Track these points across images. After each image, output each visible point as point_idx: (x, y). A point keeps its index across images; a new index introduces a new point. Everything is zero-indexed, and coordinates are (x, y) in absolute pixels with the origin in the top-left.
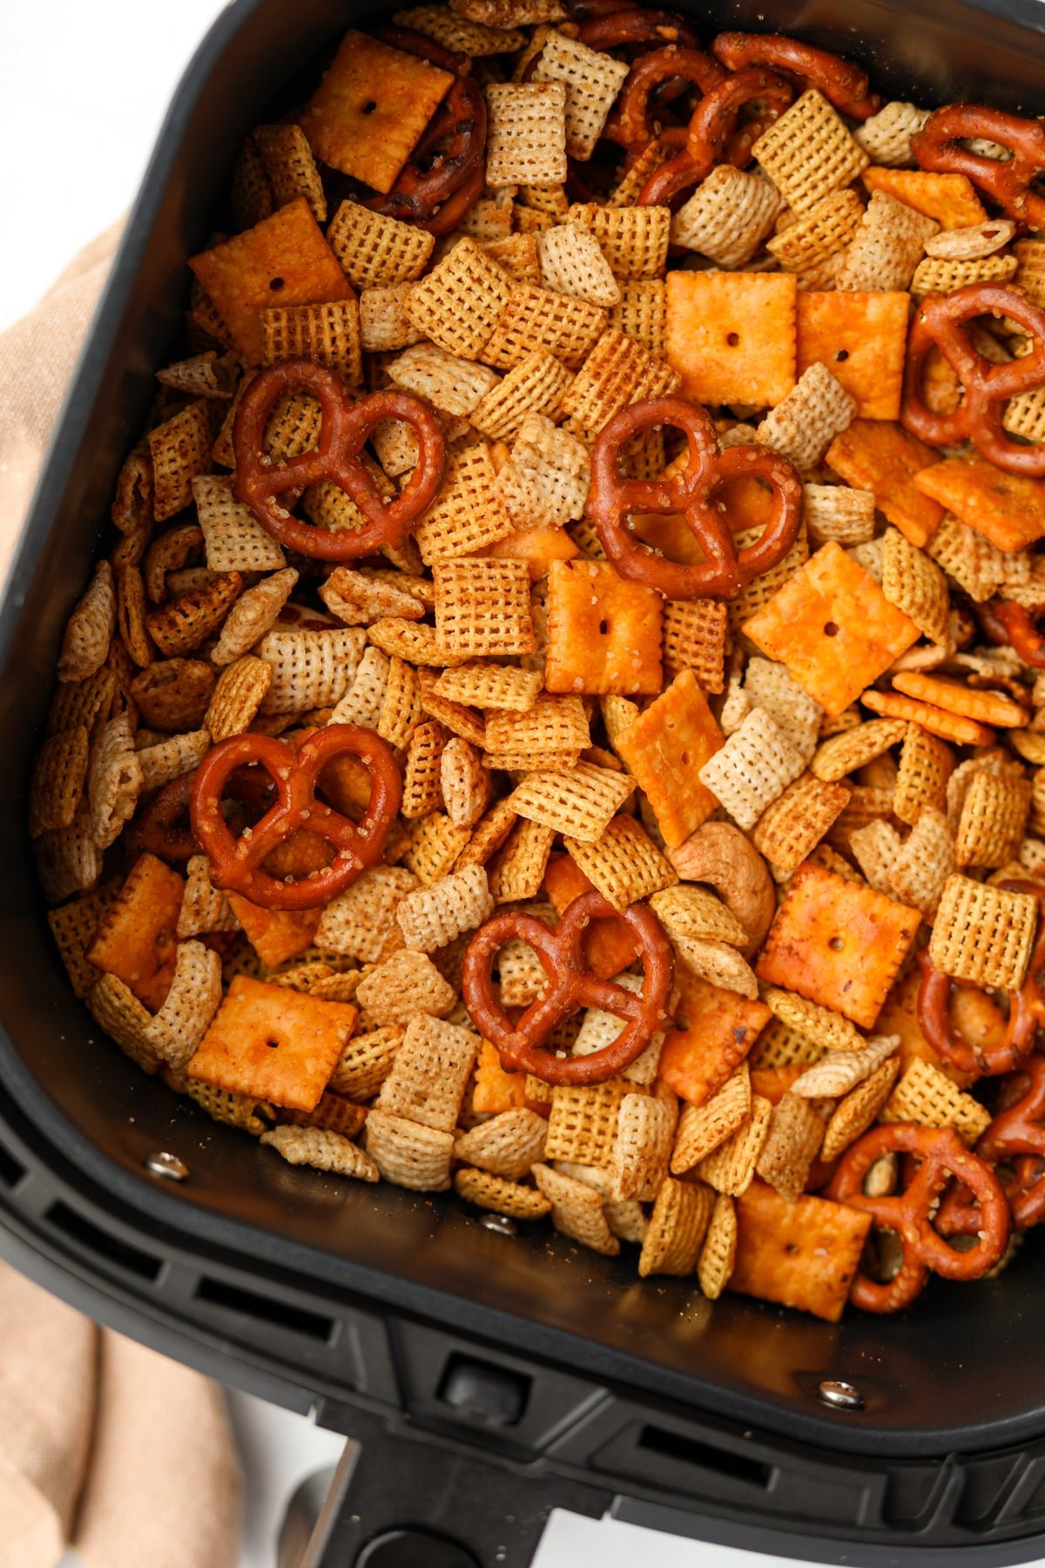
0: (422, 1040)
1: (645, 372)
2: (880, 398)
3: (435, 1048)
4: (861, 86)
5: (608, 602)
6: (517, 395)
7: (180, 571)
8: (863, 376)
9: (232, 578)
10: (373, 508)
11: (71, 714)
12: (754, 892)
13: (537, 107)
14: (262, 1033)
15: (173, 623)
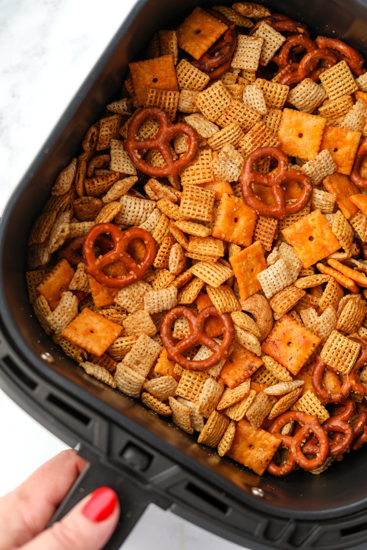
0: (143, 343)
1: (269, 138)
2: (345, 166)
3: (147, 347)
4: (361, 62)
5: (239, 211)
6: (225, 136)
7: (99, 169)
8: (341, 158)
9: (117, 174)
10: (169, 161)
11: (52, 206)
12: (266, 321)
13: (253, 44)
14: (89, 327)
15: (93, 183)
